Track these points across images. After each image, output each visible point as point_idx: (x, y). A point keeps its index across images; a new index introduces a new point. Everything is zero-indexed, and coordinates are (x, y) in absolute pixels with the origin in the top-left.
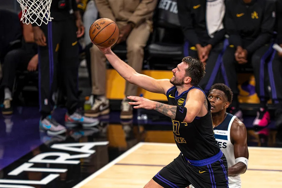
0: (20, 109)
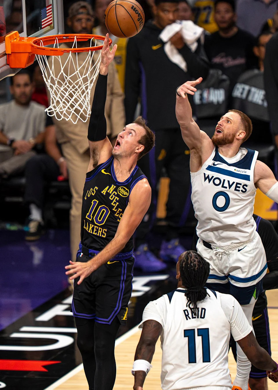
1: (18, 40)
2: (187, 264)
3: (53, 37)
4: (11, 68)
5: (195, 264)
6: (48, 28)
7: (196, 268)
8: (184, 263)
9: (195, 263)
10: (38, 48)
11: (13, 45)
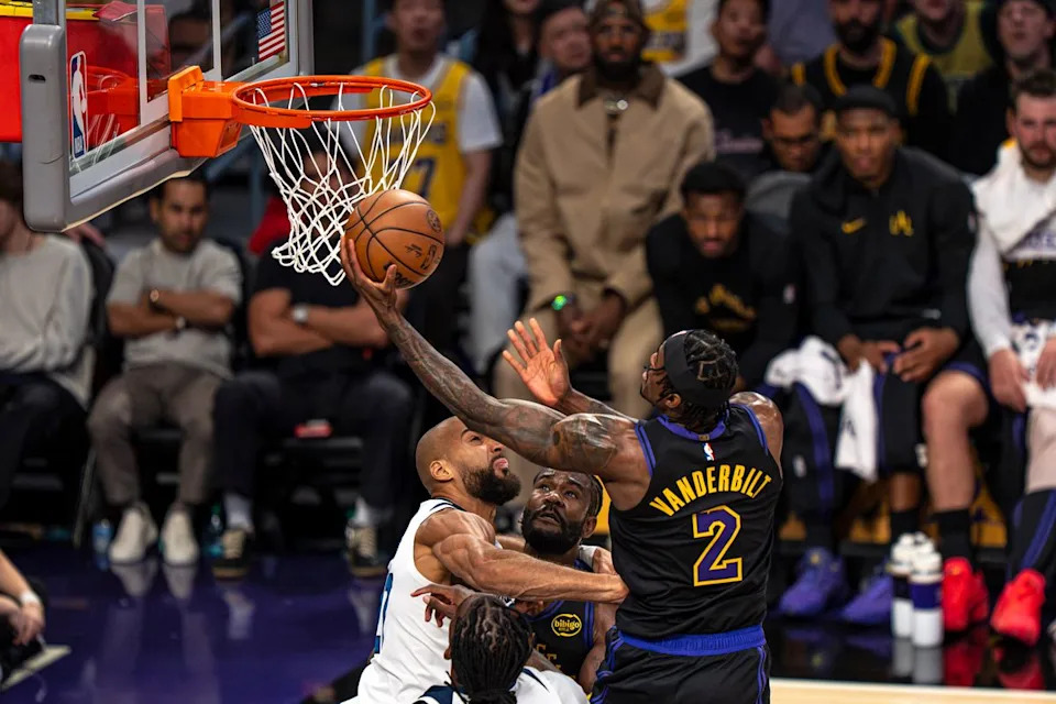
0: (270, 563)
1: (201, 87)
2: (471, 630)
3: (286, 82)
4: (181, 156)
5: (491, 638)
6: (275, 58)
7: (491, 647)
8: (464, 631)
9: (489, 633)
10: (248, 109)
11: (187, 101)
